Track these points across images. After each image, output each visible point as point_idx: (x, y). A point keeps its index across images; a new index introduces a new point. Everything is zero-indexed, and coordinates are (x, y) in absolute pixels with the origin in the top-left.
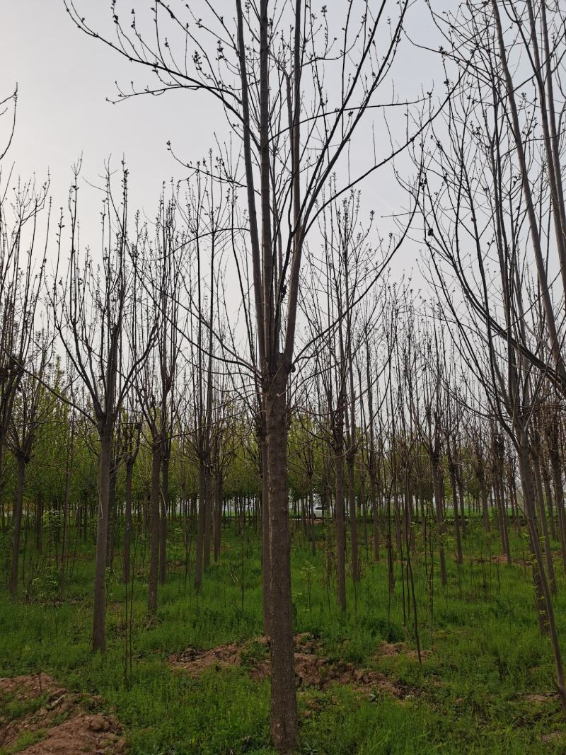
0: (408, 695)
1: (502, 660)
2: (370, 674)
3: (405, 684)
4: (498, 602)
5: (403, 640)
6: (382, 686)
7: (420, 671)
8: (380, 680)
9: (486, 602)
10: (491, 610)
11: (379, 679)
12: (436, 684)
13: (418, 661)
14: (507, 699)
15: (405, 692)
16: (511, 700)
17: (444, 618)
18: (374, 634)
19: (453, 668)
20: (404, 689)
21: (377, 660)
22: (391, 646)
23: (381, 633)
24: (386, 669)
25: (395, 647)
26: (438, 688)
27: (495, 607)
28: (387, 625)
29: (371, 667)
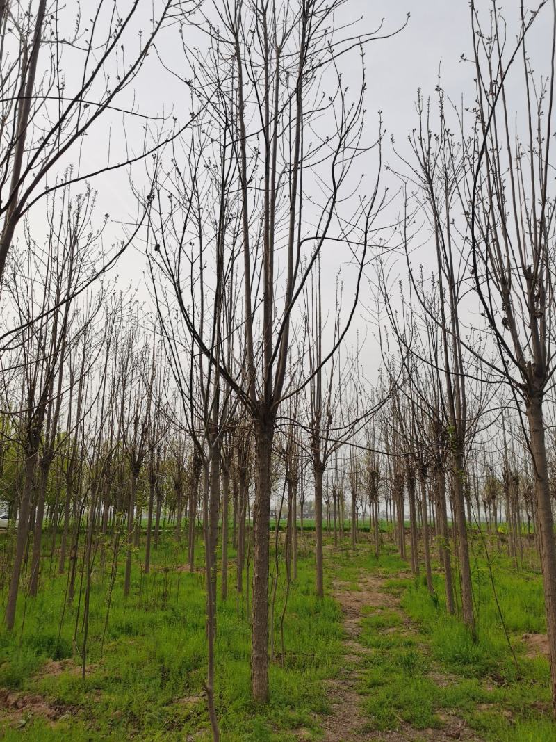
0: (63, 715)
1: (166, 667)
2: (25, 698)
3: (64, 703)
4: (173, 610)
5: (70, 656)
6: (36, 709)
7: (82, 687)
8: (36, 702)
9: (162, 610)
10: (166, 617)
11: (34, 702)
12: (97, 699)
13: (81, 677)
14: (163, 705)
15: (61, 712)
16: (167, 705)
17: (118, 629)
18: (39, 652)
19: (117, 680)
20: (60, 709)
21: (38, 681)
22: (57, 663)
23: (48, 651)
24: (45, 691)
25: (61, 664)
26: (97, 703)
27: (170, 614)
28: (56, 642)
29: (29, 690)
